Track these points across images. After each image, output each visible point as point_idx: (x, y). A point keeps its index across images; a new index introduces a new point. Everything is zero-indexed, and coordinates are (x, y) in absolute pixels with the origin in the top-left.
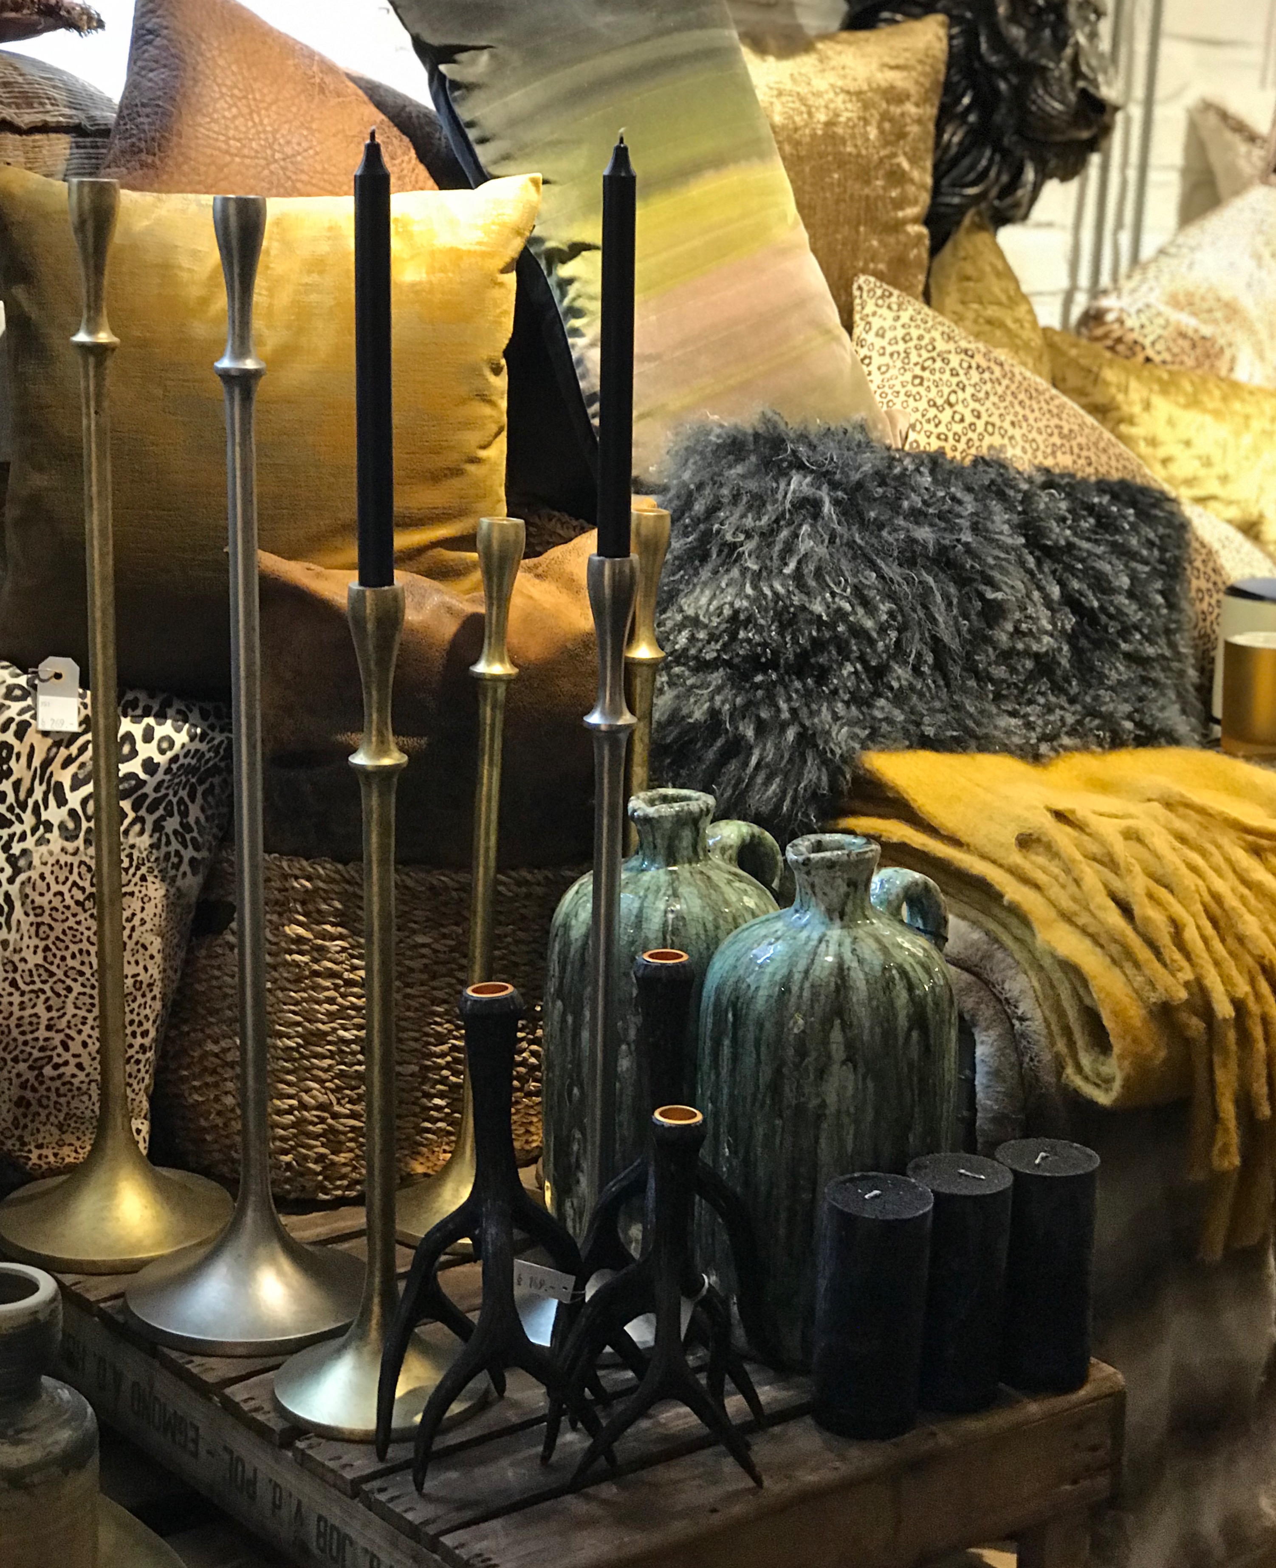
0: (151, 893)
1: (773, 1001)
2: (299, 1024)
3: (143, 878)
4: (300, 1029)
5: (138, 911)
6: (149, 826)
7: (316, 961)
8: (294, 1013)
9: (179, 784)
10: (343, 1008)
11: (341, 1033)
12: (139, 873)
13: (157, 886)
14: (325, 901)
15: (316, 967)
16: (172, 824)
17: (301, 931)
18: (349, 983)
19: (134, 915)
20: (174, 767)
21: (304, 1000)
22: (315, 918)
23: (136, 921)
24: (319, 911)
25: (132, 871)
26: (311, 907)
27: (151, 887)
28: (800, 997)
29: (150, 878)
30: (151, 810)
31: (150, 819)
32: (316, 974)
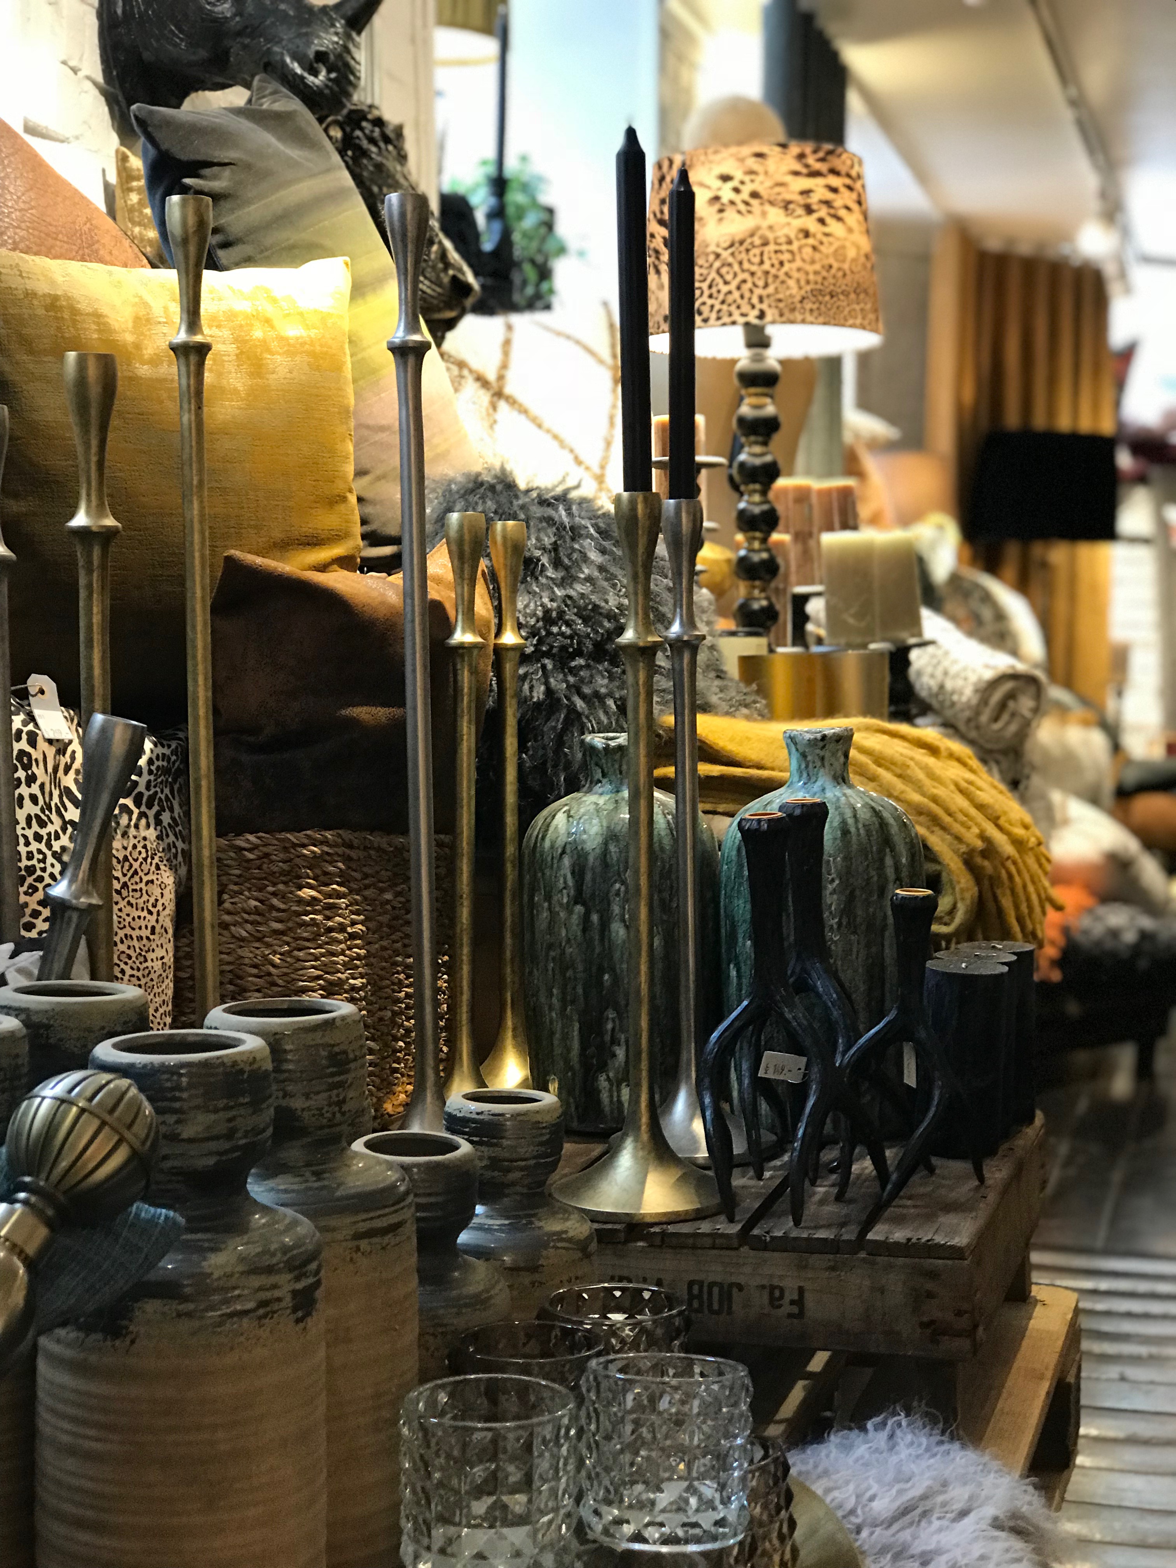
0: (166, 881)
1: (838, 841)
2: (319, 978)
3: (158, 868)
4: (321, 982)
5: (159, 898)
6: (152, 821)
7: (328, 918)
8: (313, 967)
9: (161, 782)
10: (352, 959)
11: (351, 981)
12: (154, 862)
13: (168, 874)
14: (330, 863)
15: (330, 924)
16: (166, 818)
17: (313, 893)
18: (353, 936)
19: (157, 900)
20: (153, 768)
21: (323, 955)
22: (323, 879)
23: (160, 907)
24: (326, 873)
25: (149, 860)
26: (318, 872)
27: (165, 875)
28: (859, 835)
29: (162, 867)
30: (150, 806)
31: (151, 813)
32: (330, 930)
